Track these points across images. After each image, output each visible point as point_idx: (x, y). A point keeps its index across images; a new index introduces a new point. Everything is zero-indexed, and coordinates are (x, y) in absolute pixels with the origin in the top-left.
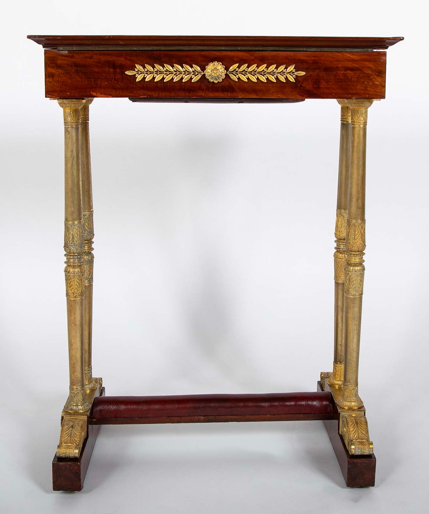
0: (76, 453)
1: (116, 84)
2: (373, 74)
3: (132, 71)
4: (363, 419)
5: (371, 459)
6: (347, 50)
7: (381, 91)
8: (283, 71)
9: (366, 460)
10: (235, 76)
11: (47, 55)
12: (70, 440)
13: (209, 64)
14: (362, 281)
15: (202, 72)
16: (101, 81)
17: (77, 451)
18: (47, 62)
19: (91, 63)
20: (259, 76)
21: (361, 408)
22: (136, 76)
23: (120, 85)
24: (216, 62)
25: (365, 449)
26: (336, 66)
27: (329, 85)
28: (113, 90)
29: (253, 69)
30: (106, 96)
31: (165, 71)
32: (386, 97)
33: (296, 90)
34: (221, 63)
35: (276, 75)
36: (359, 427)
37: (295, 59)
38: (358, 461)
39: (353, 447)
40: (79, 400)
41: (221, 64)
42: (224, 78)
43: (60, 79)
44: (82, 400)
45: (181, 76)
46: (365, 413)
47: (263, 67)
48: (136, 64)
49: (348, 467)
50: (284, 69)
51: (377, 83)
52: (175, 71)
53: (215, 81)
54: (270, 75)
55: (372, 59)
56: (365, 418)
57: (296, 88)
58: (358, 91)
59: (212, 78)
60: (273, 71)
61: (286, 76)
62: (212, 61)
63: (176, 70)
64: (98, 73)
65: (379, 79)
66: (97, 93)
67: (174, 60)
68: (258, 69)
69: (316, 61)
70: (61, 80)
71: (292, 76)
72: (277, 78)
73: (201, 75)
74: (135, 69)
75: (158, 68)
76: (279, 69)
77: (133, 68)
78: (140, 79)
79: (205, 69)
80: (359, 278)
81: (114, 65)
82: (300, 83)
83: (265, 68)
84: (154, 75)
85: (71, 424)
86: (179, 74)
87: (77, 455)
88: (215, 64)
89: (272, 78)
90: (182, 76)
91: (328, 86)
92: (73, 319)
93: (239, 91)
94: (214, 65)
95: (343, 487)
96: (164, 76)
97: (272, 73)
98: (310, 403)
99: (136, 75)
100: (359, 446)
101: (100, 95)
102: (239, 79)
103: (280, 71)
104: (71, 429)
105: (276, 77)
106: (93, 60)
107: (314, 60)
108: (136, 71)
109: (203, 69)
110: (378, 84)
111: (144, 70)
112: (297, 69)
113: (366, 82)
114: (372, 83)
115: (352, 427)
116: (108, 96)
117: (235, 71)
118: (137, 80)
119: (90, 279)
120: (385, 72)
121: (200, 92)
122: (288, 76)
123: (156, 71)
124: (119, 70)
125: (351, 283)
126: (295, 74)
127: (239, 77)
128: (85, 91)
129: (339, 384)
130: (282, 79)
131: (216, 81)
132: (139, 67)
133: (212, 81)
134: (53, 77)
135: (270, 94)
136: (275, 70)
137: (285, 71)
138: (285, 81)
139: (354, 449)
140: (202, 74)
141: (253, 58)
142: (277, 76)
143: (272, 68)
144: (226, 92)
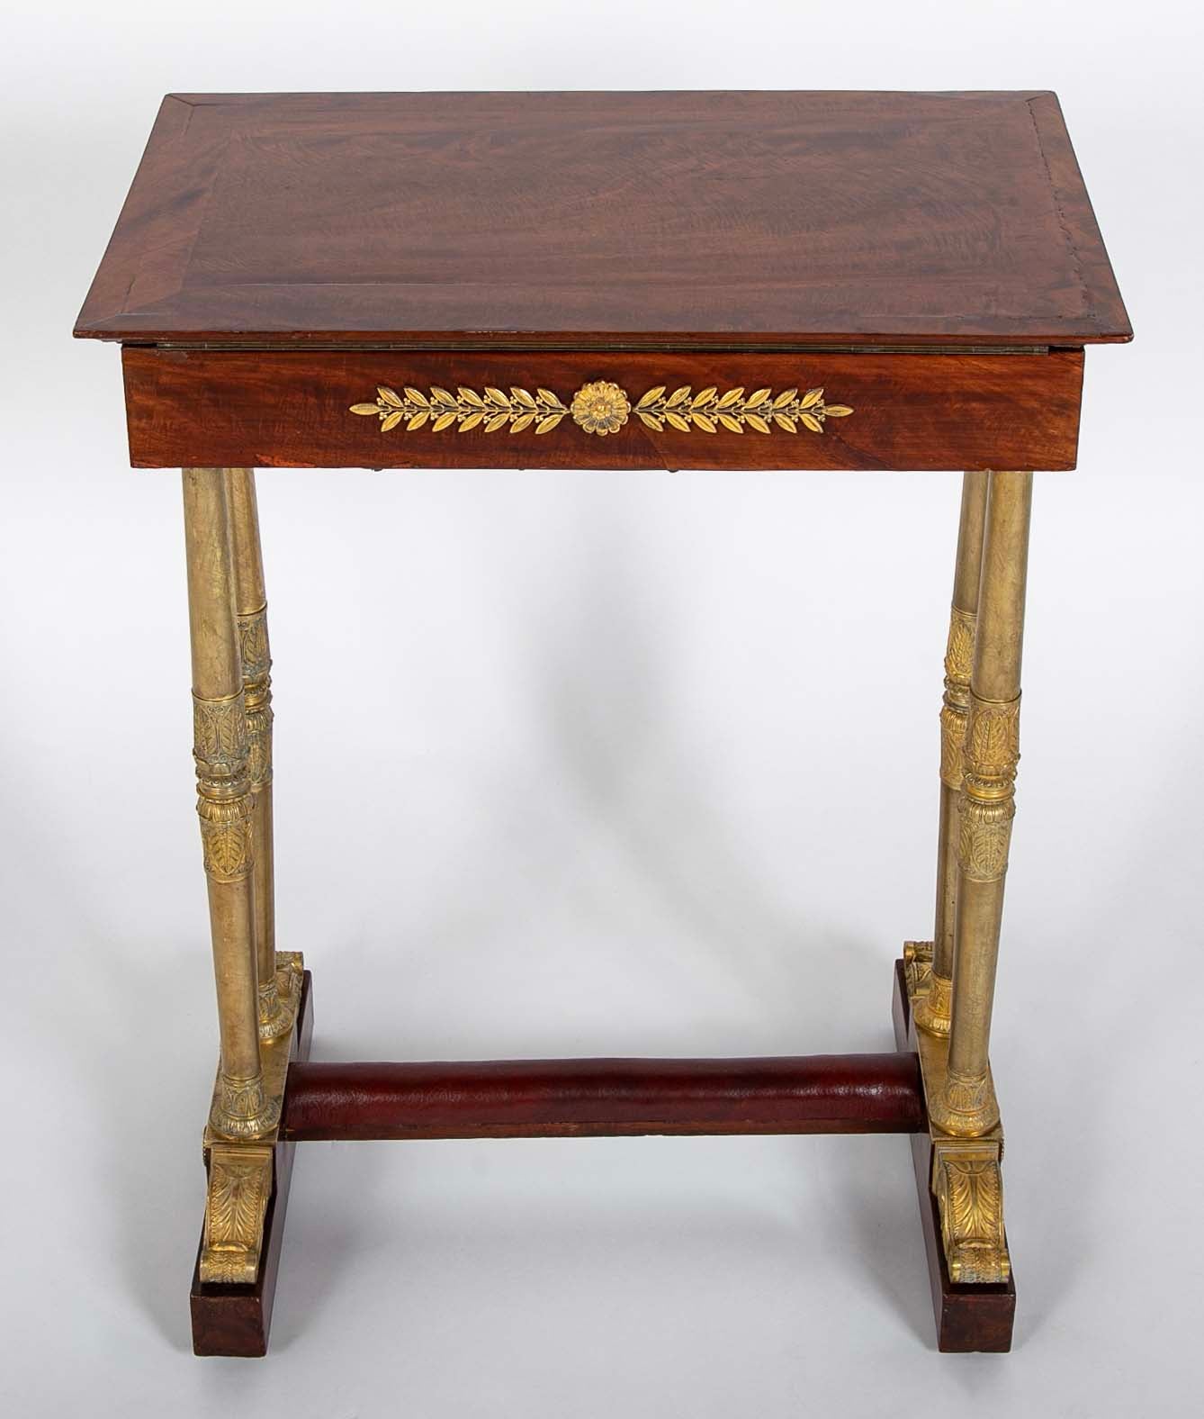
0: (248, 1272)
1: (324, 434)
2: (1044, 409)
3: (367, 406)
4: (991, 1175)
5: (1004, 1296)
6: (973, 350)
7: (1066, 452)
8: (789, 405)
9: (990, 1299)
10: (657, 417)
11: (130, 363)
12: (233, 1230)
13: (584, 386)
14: (1005, 843)
15: (563, 409)
16: (284, 427)
17: (253, 1268)
18: (130, 380)
19: (252, 381)
20: (721, 418)
21: (992, 1133)
22: (381, 418)
23: (336, 438)
24: (603, 382)
25: (989, 1273)
26: (939, 391)
27: (918, 437)
28: (316, 450)
29: (707, 400)
30: (298, 464)
31: (461, 405)
32: (1078, 465)
33: (826, 449)
34: (616, 385)
35: (770, 416)
36: (979, 1203)
37: (823, 373)
38: (969, 1298)
39: (957, 1265)
40: (249, 1107)
41: (615, 389)
42: (625, 423)
43: (168, 423)
44: (255, 1107)
45: (505, 418)
46: (1001, 1147)
47: (733, 396)
48: (381, 388)
49: (943, 1311)
50: (794, 400)
51: (1056, 432)
52: (487, 405)
53: (599, 430)
54: (755, 417)
55: (1043, 373)
56: (998, 1173)
57: (826, 445)
58: (1002, 453)
59: (591, 423)
60: (763, 404)
61: (799, 418)
62: (593, 379)
63: (492, 402)
64: (275, 406)
65: (1061, 423)
66: (273, 458)
67: (485, 377)
68: (720, 399)
69: (883, 379)
70: (171, 425)
71: (816, 417)
72: (773, 424)
73: (562, 416)
74: (378, 399)
75: (439, 399)
76: (778, 400)
77: (372, 399)
78: (392, 426)
79: (573, 400)
80: (995, 839)
81: (318, 390)
82: (839, 434)
83: (740, 399)
84: (430, 416)
85: (232, 1181)
86: (499, 413)
87: (252, 1280)
88: (601, 389)
89: (760, 425)
90: (509, 418)
91: (917, 441)
92: (226, 926)
93: (666, 452)
94: (598, 389)
95: (929, 1347)
96: (457, 418)
97: (760, 411)
98: (861, 1090)
99: (381, 414)
100: (974, 1265)
101: (282, 463)
102: (666, 424)
103: (782, 405)
104: (232, 1199)
105: (769, 421)
106: (257, 375)
107: (879, 376)
108: (379, 404)
109: (567, 399)
110: (1056, 436)
111: (401, 404)
112: (829, 400)
113: (1023, 431)
114: (1041, 432)
115: (961, 1200)
116: (306, 464)
117: (657, 405)
118: (384, 428)
119: (263, 775)
120: (1078, 406)
121: (558, 453)
122: (805, 418)
123: (434, 406)
124: (332, 402)
125: (974, 848)
126: (824, 412)
127: (666, 419)
128: (241, 452)
129: (944, 1030)
130: (788, 425)
131: (603, 431)
132: (386, 395)
133: (590, 430)
134: (150, 417)
135: (754, 460)
136: (769, 403)
137: (797, 405)
138: (795, 432)
139: (961, 1271)
140: (565, 412)
141: (706, 370)
142: (773, 418)
143: (760, 396)
144: (630, 453)
